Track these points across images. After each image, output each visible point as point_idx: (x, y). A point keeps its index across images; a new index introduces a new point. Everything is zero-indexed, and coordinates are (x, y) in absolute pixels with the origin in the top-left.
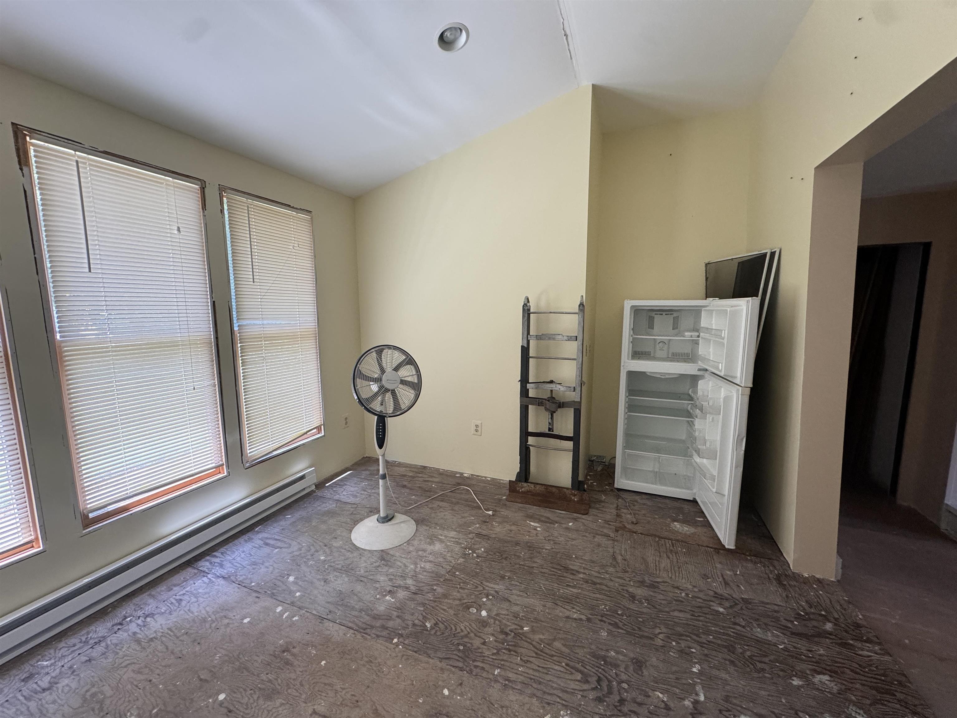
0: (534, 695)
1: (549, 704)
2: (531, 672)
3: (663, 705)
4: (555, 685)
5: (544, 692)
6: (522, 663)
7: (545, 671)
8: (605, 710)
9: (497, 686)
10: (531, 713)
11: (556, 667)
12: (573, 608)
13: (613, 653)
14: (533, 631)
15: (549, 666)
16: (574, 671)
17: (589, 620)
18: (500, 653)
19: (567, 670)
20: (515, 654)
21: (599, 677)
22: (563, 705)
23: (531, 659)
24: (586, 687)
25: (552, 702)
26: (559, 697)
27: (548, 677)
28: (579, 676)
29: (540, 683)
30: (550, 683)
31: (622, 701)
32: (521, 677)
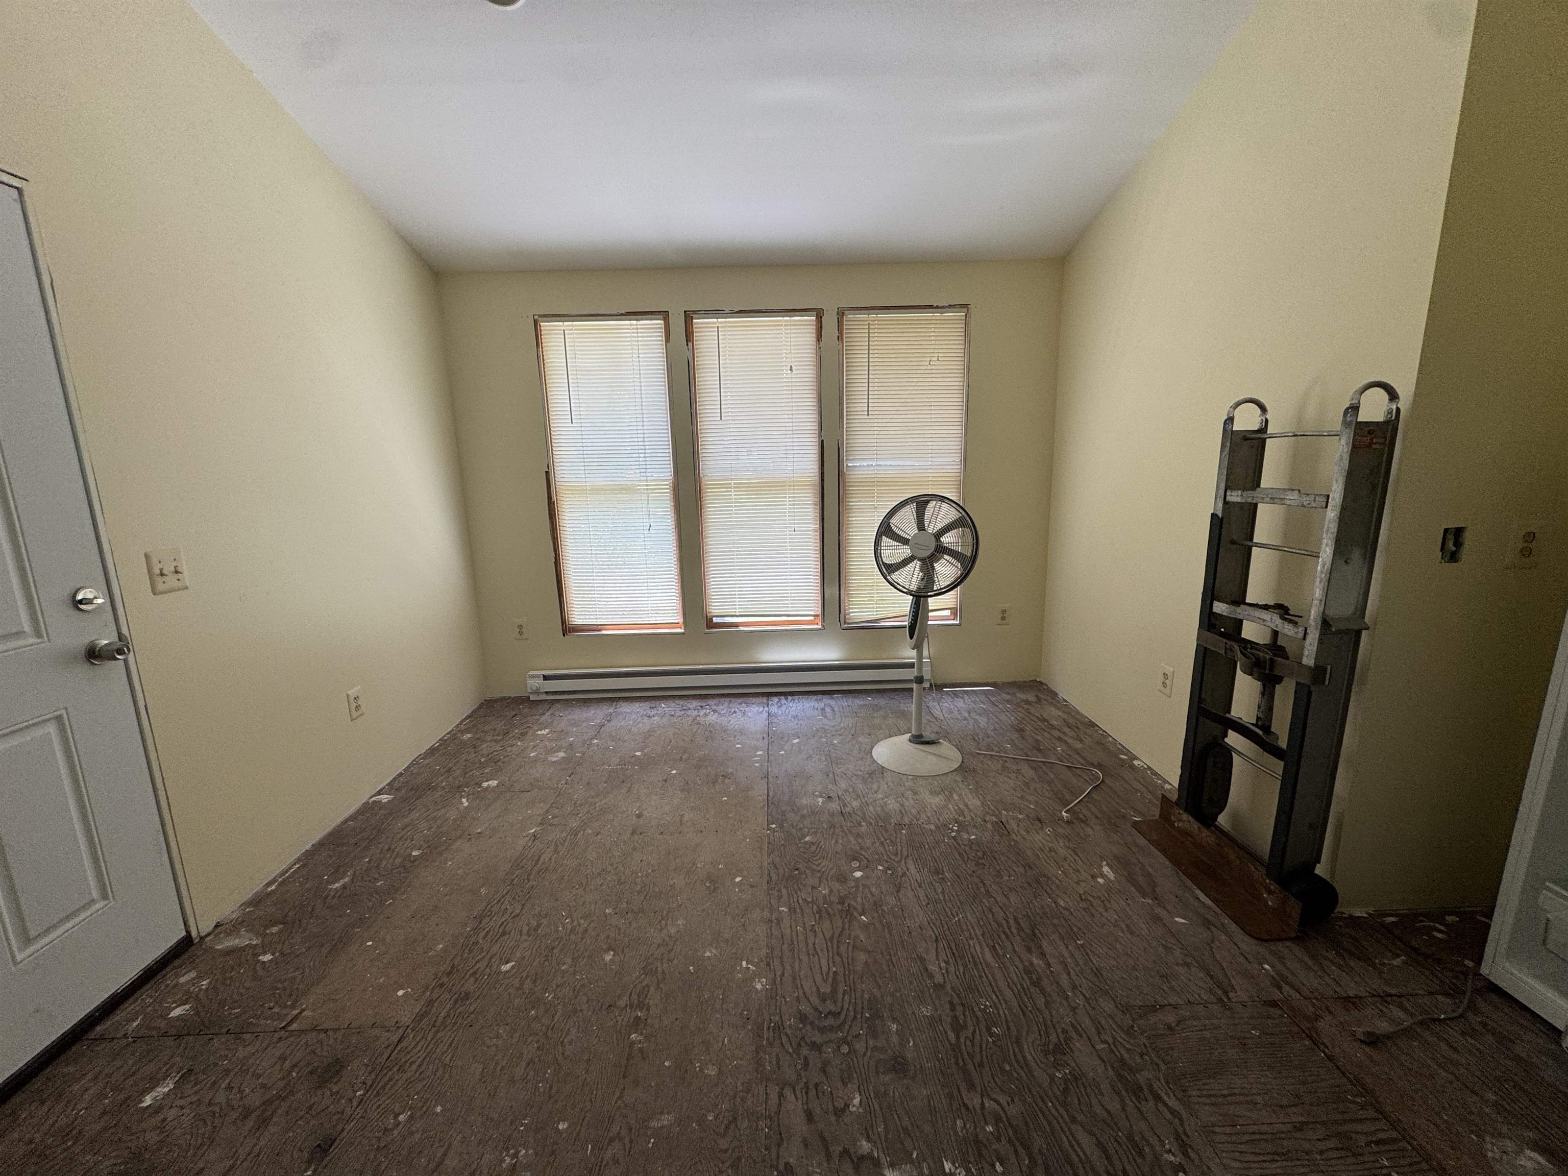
0: (772, 949)
1: (768, 964)
2: (801, 938)
3: (840, 1104)
4: (797, 966)
5: (781, 958)
6: (808, 928)
7: (811, 952)
8: (790, 1026)
9: (766, 914)
10: (748, 951)
11: (824, 962)
12: (947, 963)
13: (894, 1027)
14: (866, 926)
15: (821, 955)
16: (830, 980)
17: (939, 987)
18: (810, 905)
19: (828, 974)
20: (817, 918)
21: (839, 1013)
22: (774, 980)
23: (820, 935)
24: (815, 1000)
25: (772, 968)
26: (783, 974)
27: (805, 958)
28: (826, 989)
29: (792, 950)
30: (797, 961)
31: (814, 1046)
32: (789, 930)
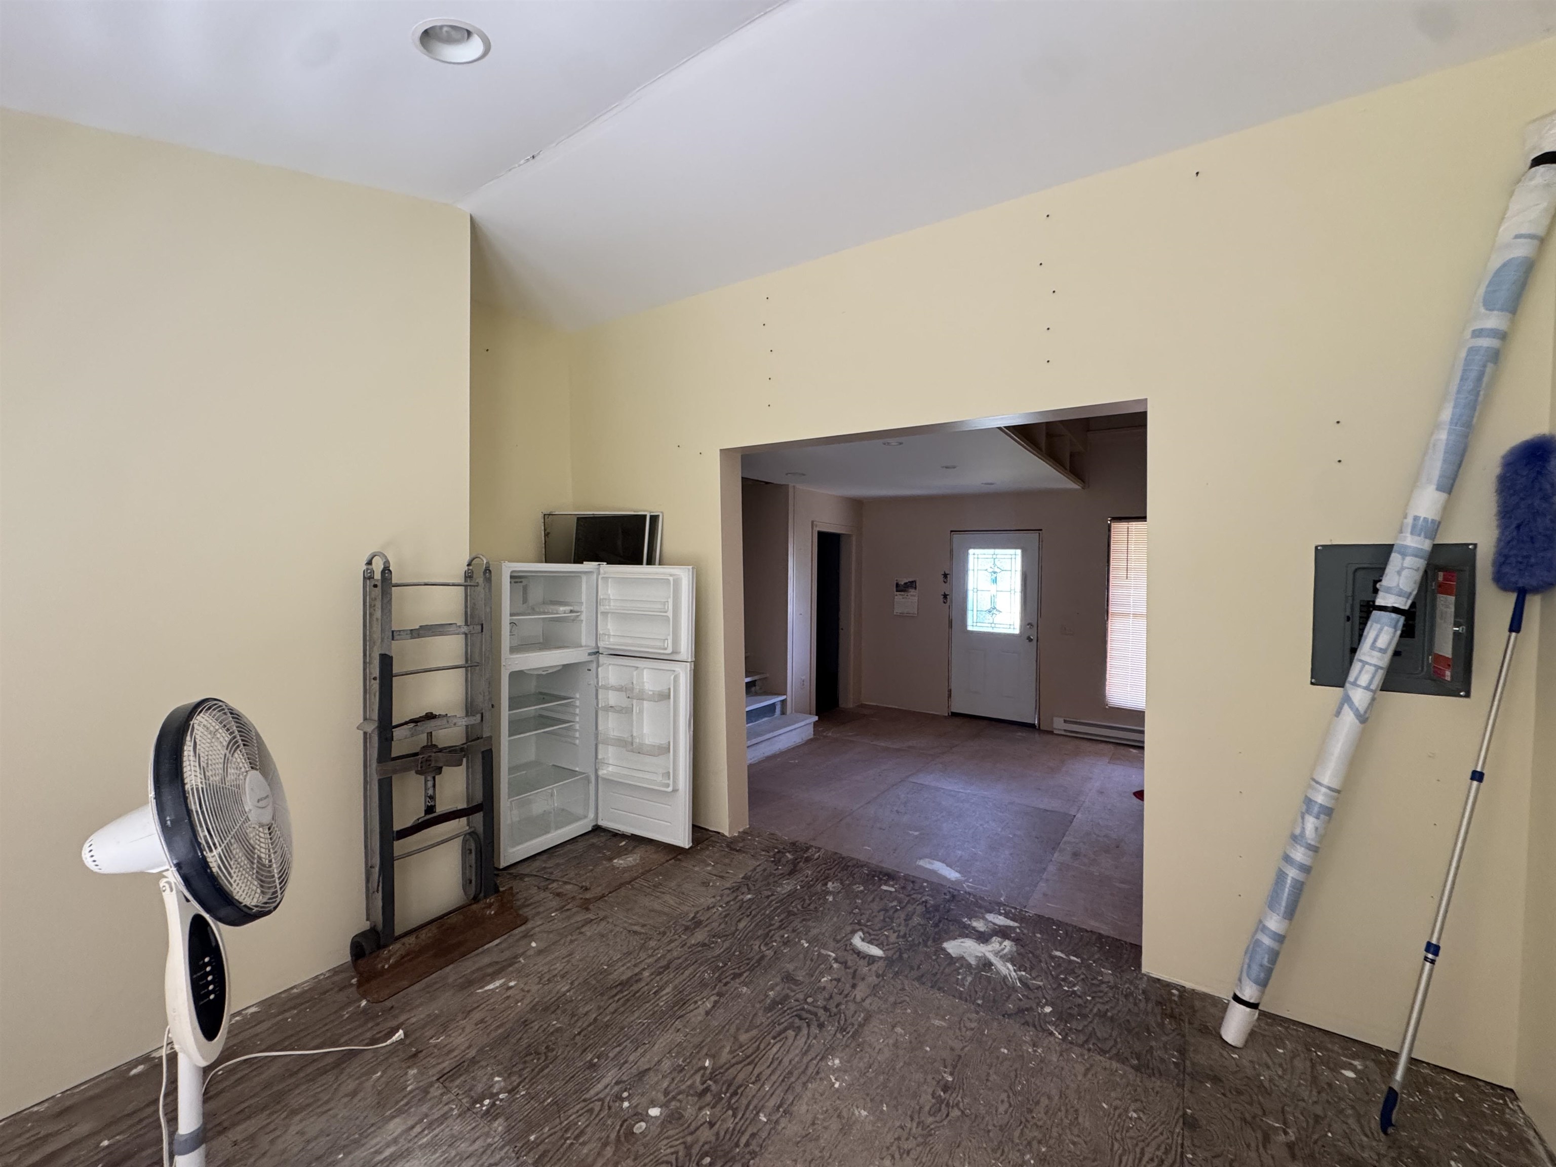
0: (805, 1084)
1: (818, 1073)
2: (774, 1078)
3: (835, 983)
4: (797, 1059)
5: (804, 1072)
6: (759, 1085)
7: (776, 1063)
8: (832, 1026)
9: (783, 1122)
10: (826, 1094)
11: (775, 1050)
12: (696, 1002)
13: (771, 993)
14: (713, 1057)
15: (771, 1057)
16: (783, 1035)
17: (720, 995)
18: (735, 1106)
19: (780, 1041)
20: (742, 1089)
21: (796, 1016)
22: (821, 1060)
23: (756, 1072)
24: (805, 1031)
25: (817, 1069)
26: (812, 1059)
27: (786, 1061)
28: (791, 1033)
29: (791, 1073)
30: (793, 1063)
31: (826, 1009)
32: (778, 1092)
